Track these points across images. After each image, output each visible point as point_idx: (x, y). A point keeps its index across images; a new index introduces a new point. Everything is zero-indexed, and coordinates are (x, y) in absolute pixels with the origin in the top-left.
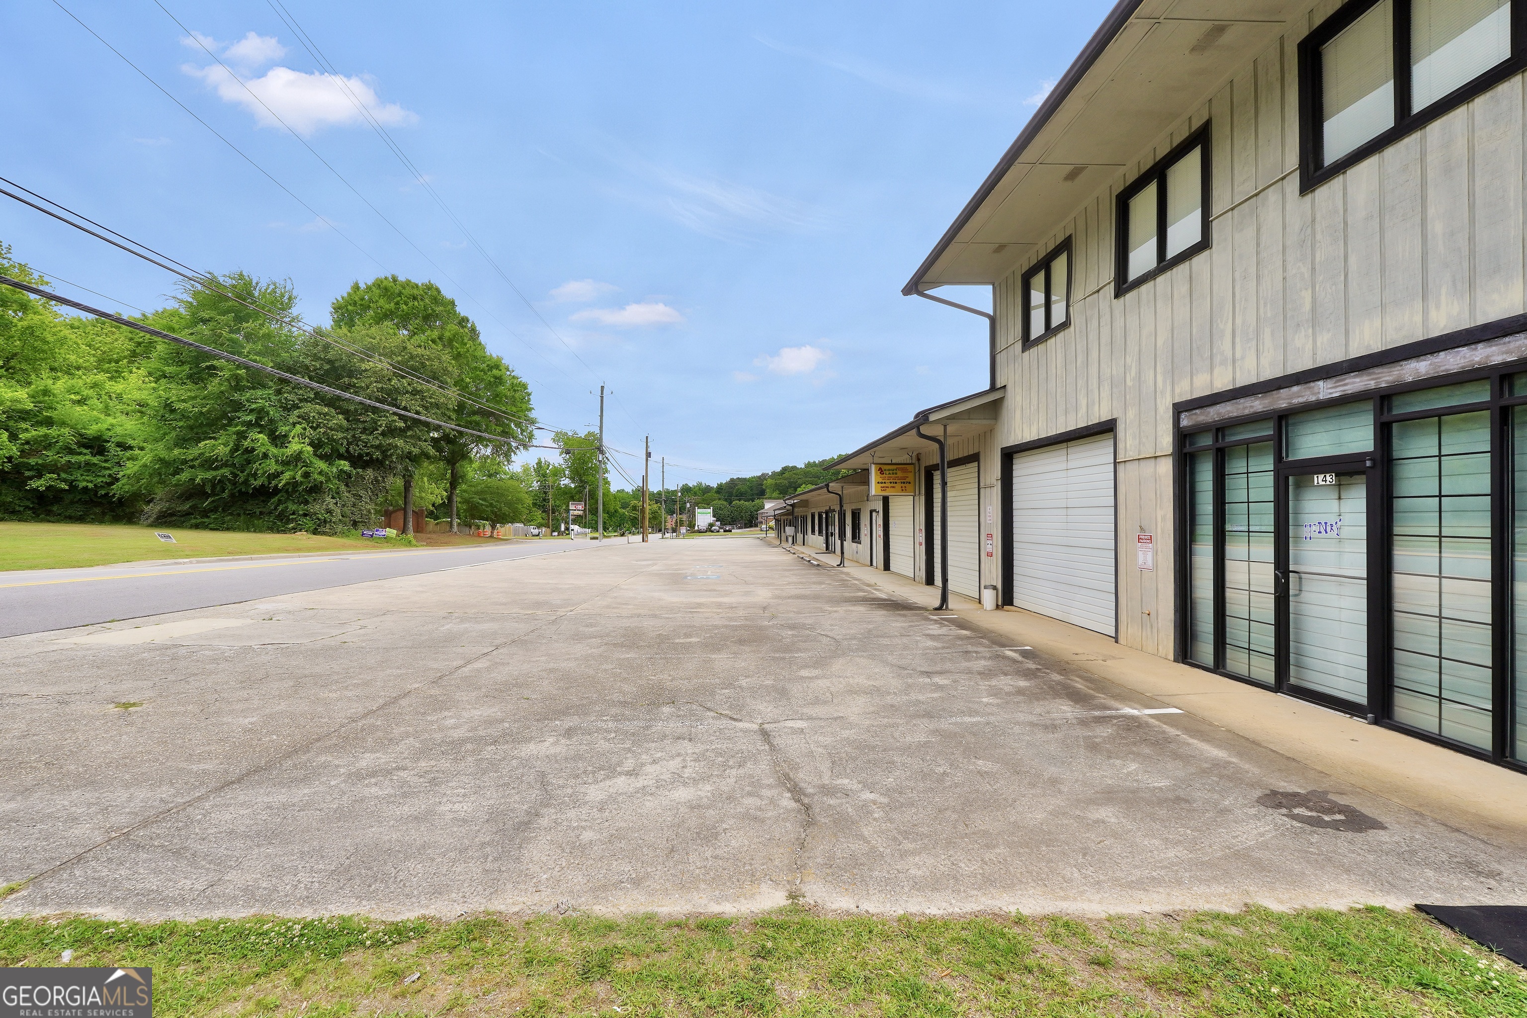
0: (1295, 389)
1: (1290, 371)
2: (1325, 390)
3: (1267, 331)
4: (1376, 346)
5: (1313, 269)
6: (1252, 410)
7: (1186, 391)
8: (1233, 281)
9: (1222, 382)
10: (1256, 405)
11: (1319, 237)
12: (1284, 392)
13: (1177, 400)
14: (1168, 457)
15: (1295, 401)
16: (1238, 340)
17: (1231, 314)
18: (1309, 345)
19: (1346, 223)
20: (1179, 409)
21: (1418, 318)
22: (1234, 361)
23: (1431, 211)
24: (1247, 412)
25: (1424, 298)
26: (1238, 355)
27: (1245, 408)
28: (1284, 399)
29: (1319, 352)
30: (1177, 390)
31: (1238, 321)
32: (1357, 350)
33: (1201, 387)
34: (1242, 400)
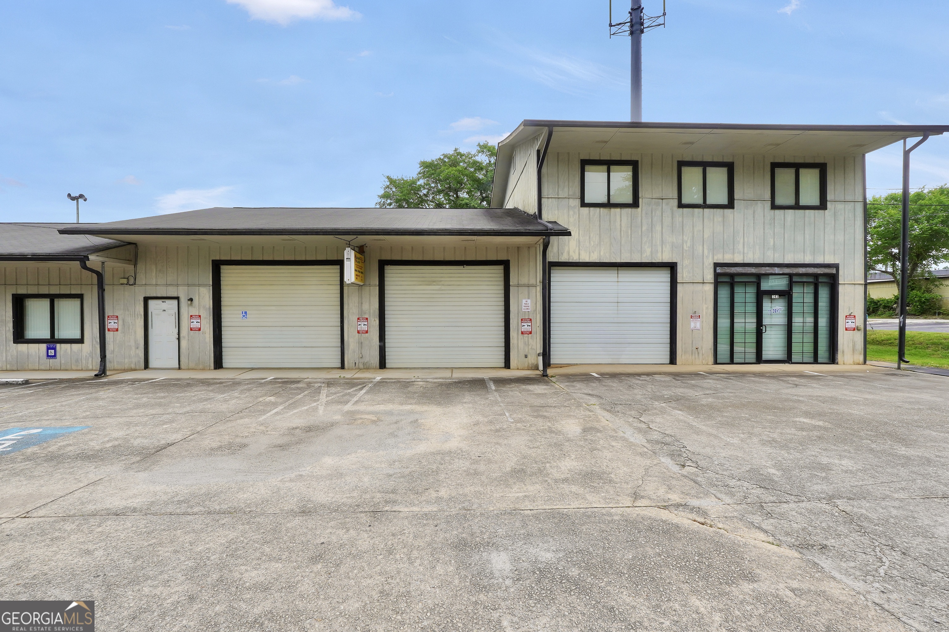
0: (767, 268)
1: (765, 262)
2: (777, 270)
3: (757, 247)
4: (792, 262)
5: (774, 233)
6: (751, 272)
7: (720, 259)
8: (744, 225)
9: (738, 259)
10: (753, 270)
11: (776, 224)
12: (763, 268)
13: (715, 261)
14: (710, 284)
15: (768, 272)
16: (745, 246)
17: (742, 237)
18: (772, 256)
19: (784, 224)
20: (716, 265)
21: (802, 257)
22: (744, 253)
23: (806, 232)
24: (749, 272)
25: (804, 252)
26: (745, 251)
27: (748, 271)
28: (763, 270)
29: (775, 259)
30: (716, 258)
31: (746, 240)
32: (786, 262)
33: (728, 259)
34: (747, 268)
